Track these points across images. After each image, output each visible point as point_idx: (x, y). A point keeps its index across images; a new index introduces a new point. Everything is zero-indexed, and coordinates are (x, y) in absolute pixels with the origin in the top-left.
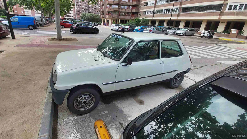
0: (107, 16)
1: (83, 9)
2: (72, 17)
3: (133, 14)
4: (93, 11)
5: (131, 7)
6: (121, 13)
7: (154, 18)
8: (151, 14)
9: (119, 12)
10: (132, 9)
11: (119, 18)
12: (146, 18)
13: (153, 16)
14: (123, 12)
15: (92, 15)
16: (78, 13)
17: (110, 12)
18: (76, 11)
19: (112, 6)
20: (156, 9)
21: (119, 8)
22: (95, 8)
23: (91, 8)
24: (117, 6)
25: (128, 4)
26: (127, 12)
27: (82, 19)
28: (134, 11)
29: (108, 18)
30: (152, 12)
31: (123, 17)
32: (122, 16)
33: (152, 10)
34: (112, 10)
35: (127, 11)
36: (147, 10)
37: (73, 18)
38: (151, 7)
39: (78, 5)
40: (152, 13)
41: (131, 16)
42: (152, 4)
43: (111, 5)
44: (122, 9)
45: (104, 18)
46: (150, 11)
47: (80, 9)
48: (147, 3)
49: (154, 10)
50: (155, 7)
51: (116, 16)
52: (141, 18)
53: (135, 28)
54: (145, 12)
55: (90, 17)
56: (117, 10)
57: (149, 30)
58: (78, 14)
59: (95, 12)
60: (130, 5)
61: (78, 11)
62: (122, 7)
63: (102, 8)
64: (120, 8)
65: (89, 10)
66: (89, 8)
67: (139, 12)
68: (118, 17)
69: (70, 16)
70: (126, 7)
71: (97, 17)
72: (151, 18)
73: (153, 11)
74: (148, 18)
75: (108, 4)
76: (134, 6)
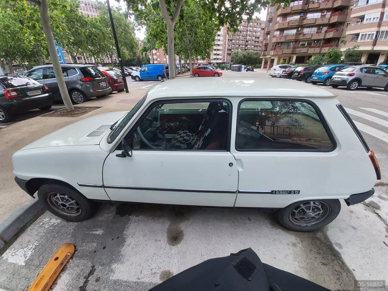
0: (272, 53)
1: (237, 46)
2: (220, 59)
3: (328, 41)
4: (253, 46)
5: (325, 29)
6: (301, 43)
7: (376, 48)
8: (369, 40)
9: (296, 41)
10: (326, 32)
11: (295, 54)
12: (355, 47)
13: (374, 44)
14: (305, 40)
15: (248, 54)
16: (229, 52)
17: (278, 43)
18: (226, 50)
19: (285, 32)
20: (383, 29)
21: (298, 34)
22: (257, 40)
23: (249, 42)
24: (294, 31)
25: (319, 22)
26: (315, 40)
27: (232, 61)
28: (330, 35)
29: (274, 55)
30: (373, 34)
31: (304, 50)
32: (301, 49)
33: (374, 30)
34: (284, 41)
35: (315, 37)
36: (361, 32)
37: (221, 61)
38: (370, 25)
39: (231, 40)
40: (372, 38)
41: (322, 47)
42: (374, 18)
43: (282, 30)
44: (304, 35)
45: (266, 55)
46: (368, 33)
47: (233, 46)
48: (362, 18)
49: (377, 32)
50: (379, 25)
51: (289, 51)
52: (343, 49)
53: (316, 71)
54: (358, 35)
55: (245, 56)
56: (294, 38)
57: (348, 73)
58: (229, 54)
59: (256, 48)
60: (324, 25)
61: (230, 50)
62: (306, 31)
63: (265, 39)
64: (300, 34)
65: (246, 46)
66: (247, 41)
67: (342, 36)
68: (293, 51)
69: (218, 59)
70: (315, 29)
71: (255, 56)
72: (369, 48)
73: (375, 33)
74: (362, 48)
75: (277, 30)
76: (332, 26)
